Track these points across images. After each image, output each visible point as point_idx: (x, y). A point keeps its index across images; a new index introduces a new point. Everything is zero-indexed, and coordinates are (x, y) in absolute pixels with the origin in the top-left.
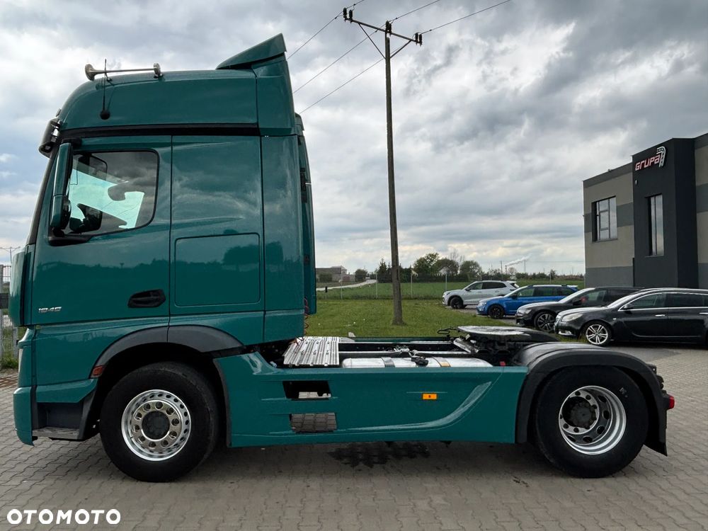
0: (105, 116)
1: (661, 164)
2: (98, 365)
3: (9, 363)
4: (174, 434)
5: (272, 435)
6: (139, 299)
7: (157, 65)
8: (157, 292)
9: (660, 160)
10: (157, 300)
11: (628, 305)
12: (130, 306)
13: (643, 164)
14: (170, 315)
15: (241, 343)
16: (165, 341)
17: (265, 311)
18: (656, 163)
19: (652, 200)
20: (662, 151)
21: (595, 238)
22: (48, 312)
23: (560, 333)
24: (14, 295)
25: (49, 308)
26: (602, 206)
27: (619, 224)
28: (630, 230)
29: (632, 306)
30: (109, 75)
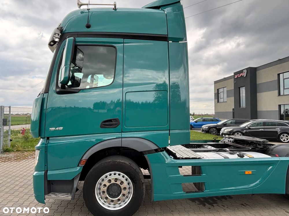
0: (88, 26)
1: (245, 76)
2: (84, 158)
3: (7, 150)
4: (124, 195)
5: (174, 194)
6: (107, 123)
7: (115, 3)
8: (116, 120)
9: (244, 74)
10: (116, 124)
11: (250, 126)
12: (101, 127)
13: (238, 76)
14: (122, 132)
15: (158, 147)
16: (121, 146)
17: (169, 130)
18: (243, 75)
19: (241, 88)
20: (245, 71)
21: (218, 102)
22: (55, 131)
23: (223, 136)
24: (34, 120)
25: (56, 128)
26: (221, 90)
27: (228, 97)
28: (232, 99)
29: (251, 126)
30: (90, 7)
